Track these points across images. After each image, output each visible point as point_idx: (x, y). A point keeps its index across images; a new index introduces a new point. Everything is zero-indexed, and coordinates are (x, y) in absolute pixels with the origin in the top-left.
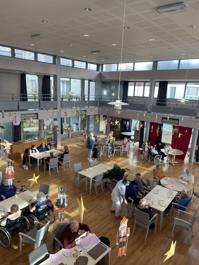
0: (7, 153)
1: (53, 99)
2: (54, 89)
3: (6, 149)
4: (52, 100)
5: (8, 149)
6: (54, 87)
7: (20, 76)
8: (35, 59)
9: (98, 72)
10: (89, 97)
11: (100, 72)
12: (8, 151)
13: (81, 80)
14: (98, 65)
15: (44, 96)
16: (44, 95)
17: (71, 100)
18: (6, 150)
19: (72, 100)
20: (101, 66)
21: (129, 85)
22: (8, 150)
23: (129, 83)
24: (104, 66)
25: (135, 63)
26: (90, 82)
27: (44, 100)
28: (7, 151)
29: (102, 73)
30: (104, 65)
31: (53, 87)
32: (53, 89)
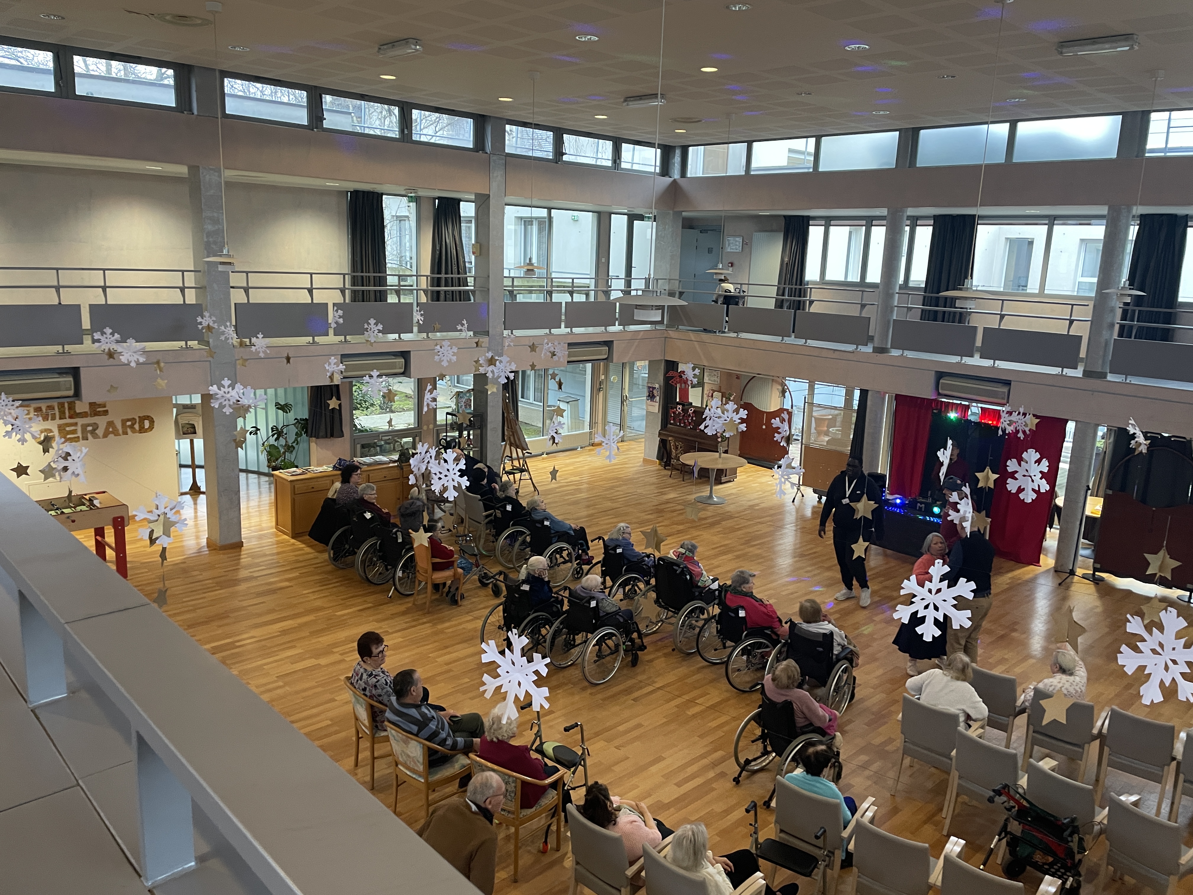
2: (478, 253)
6: (478, 245)
8: (402, 131)
9: (668, 180)
10: (628, 284)
11: (675, 180)
13: (595, 215)
14: (667, 152)
15: (437, 283)
19: (551, 296)
20: (678, 152)
23: (811, 224)
24: (694, 152)
26: (636, 223)
29: (682, 182)
30: (691, 148)
31: (474, 246)
32: (473, 253)
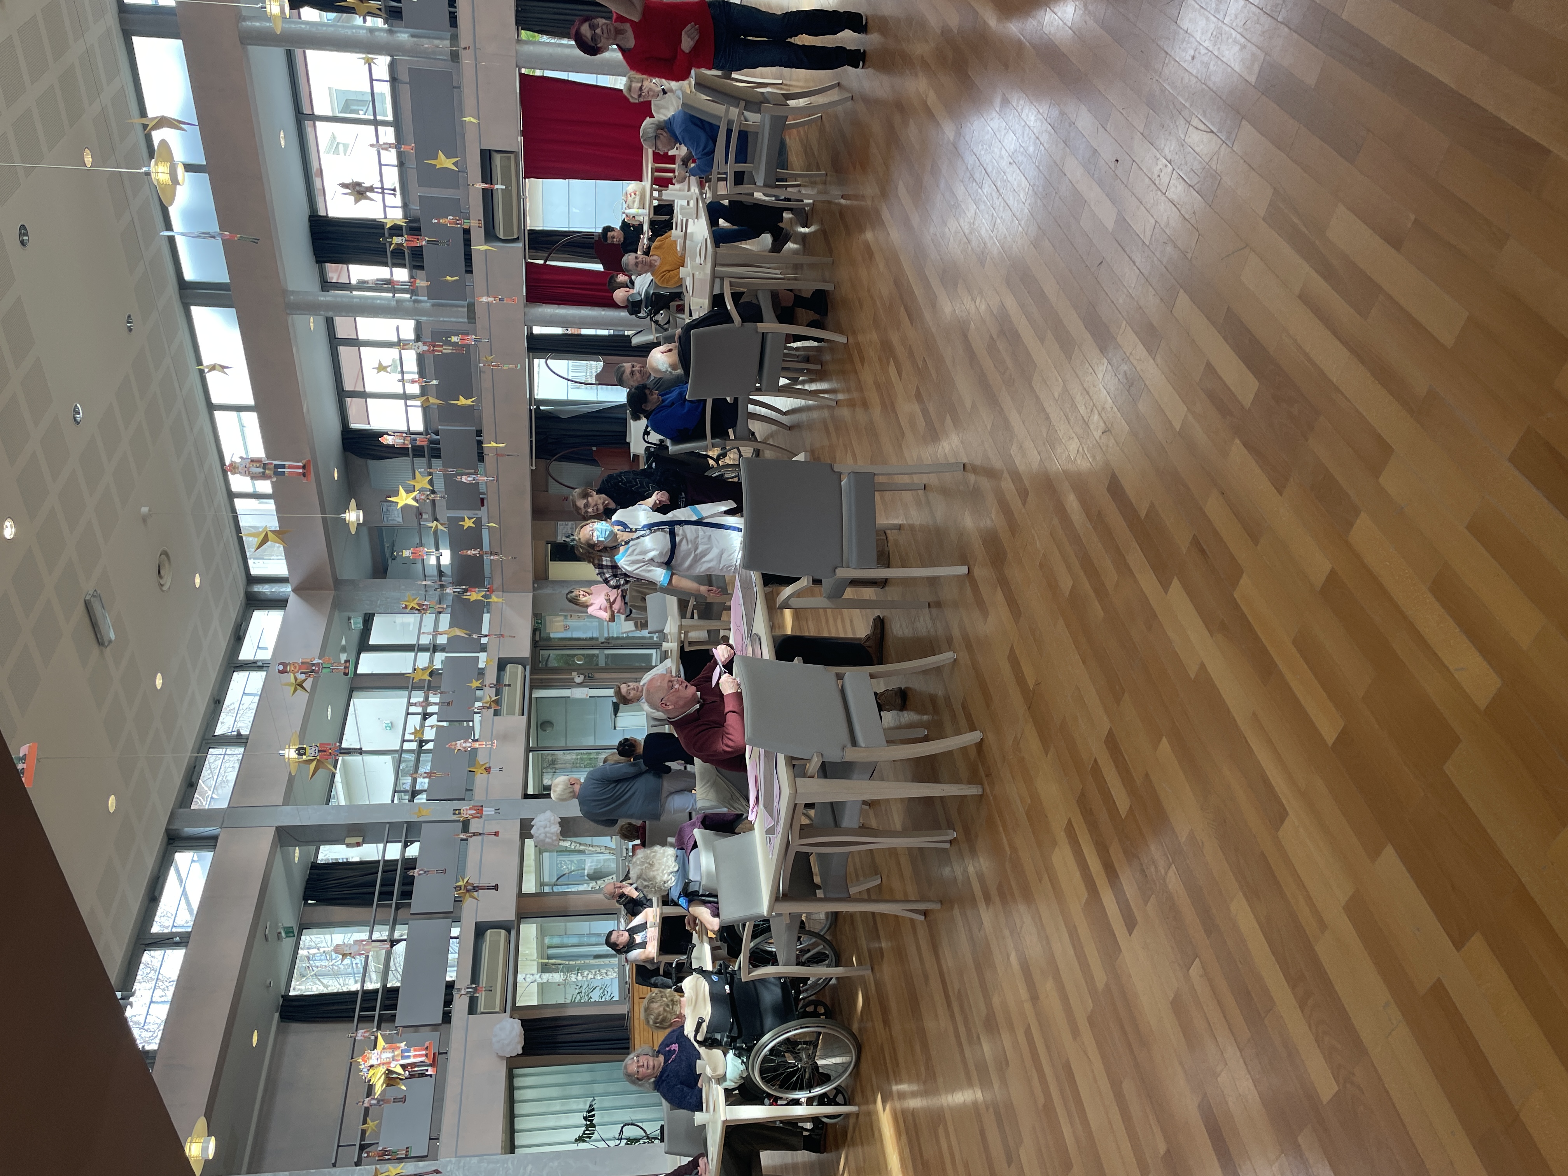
0: (423, 1059)
1: (406, 846)
2: (360, 839)
3: (404, 1067)
4: (413, 851)
5: (404, 1057)
6: (348, 840)
7: (295, 1026)
8: (177, 945)
9: (293, 600)
10: (422, 649)
12: (415, 1056)
13: (355, 693)
14: (256, 602)
15: (386, 895)
16: (380, 893)
17: (430, 746)
18: (413, 1065)
19: (427, 742)
20: (256, 588)
21: (367, 427)
22: (409, 1057)
23: (354, 426)
24: (257, 568)
25: (215, 400)
26: (372, 642)
27: (407, 894)
28: (412, 1060)
29: (296, 580)
30: (251, 572)
31: (348, 845)
32: (358, 845)
